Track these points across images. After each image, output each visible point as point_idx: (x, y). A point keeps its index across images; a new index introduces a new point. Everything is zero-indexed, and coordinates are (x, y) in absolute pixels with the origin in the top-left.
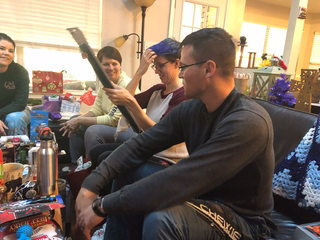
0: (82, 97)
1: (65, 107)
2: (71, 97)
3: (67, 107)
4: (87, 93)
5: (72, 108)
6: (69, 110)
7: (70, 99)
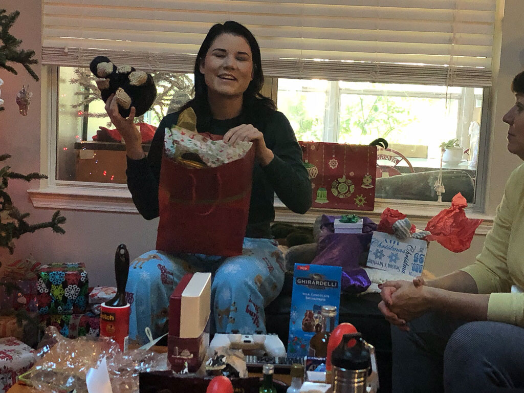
0: (432, 224)
1: (379, 254)
2: (400, 223)
3: (387, 253)
4: (449, 212)
5: (402, 256)
6: (393, 263)
7: (397, 229)
